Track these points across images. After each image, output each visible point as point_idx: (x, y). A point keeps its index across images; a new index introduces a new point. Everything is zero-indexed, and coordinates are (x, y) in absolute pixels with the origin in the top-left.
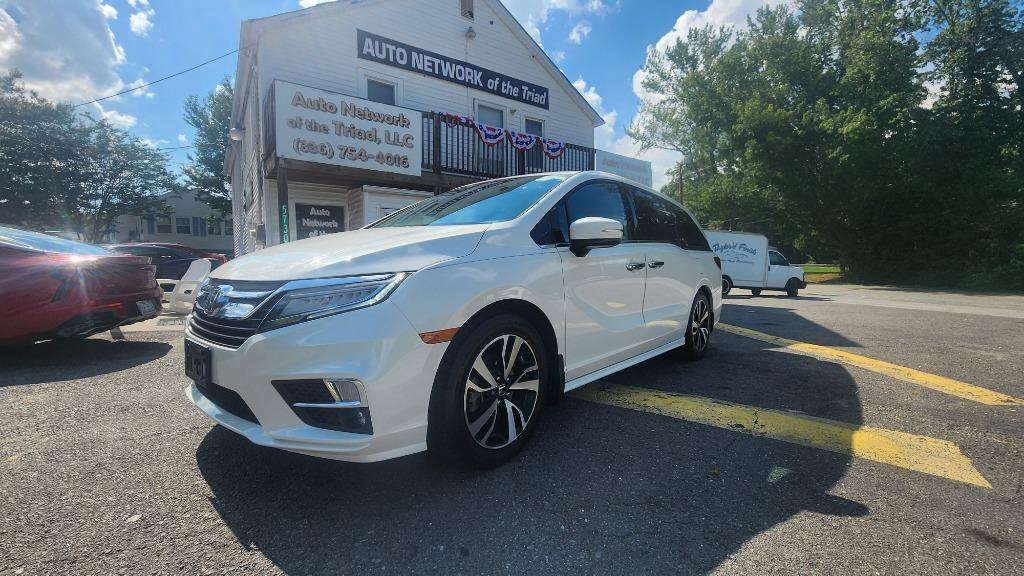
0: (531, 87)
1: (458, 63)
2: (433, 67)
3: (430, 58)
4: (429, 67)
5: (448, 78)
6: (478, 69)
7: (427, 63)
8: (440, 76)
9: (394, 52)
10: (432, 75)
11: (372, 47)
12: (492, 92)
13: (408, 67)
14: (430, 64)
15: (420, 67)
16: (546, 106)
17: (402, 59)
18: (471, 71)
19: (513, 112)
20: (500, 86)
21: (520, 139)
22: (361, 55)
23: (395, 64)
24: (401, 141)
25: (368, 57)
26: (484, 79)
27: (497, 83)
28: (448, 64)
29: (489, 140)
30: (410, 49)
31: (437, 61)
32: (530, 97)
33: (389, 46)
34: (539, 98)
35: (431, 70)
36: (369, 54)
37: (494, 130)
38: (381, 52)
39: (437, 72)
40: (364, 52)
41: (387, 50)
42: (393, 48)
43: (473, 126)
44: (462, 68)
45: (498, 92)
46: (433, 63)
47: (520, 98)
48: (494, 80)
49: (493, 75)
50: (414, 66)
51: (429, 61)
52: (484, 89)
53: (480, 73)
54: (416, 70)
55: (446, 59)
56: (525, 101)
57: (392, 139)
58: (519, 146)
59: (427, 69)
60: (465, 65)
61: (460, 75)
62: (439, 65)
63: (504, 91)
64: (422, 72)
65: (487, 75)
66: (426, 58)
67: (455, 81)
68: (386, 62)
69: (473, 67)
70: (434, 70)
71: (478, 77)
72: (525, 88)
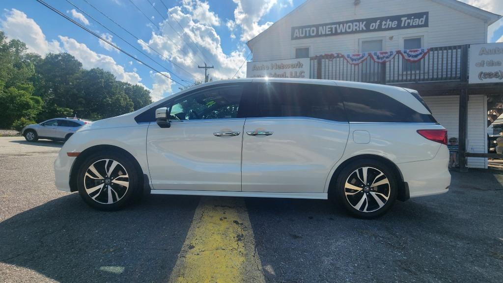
0: (409, 16)
1: (347, 22)
2: (331, 31)
3: (330, 26)
4: (329, 31)
5: (341, 33)
6: (362, 20)
7: (327, 30)
8: (336, 34)
9: (309, 31)
10: (332, 34)
11: (298, 33)
12: (375, 30)
13: (317, 35)
14: (330, 29)
15: (324, 33)
16: (426, 25)
17: (313, 32)
18: (357, 23)
19: (391, 38)
20: (380, 25)
21: (382, 56)
22: (293, 39)
23: (310, 37)
24: (298, 74)
25: (297, 38)
26: (367, 26)
27: (378, 23)
28: (341, 25)
29: (354, 62)
30: (317, 26)
31: (334, 26)
32: (409, 23)
33: (306, 29)
34: (417, 21)
35: (330, 33)
36: (297, 36)
37: (359, 55)
38: (302, 34)
39: (334, 32)
40: (295, 36)
41: (306, 31)
42: (309, 29)
43: (343, 56)
44: (350, 24)
45: (380, 29)
46: (332, 28)
47: (399, 27)
48: (376, 23)
49: (374, 20)
50: (320, 34)
51: (329, 28)
52: (368, 30)
53: (365, 22)
54: (322, 36)
55: (339, 23)
56: (404, 28)
57: (293, 75)
58: (380, 61)
59: (327, 33)
60: (352, 22)
61: (349, 28)
62: (336, 28)
63: (383, 27)
64: (326, 35)
65: (369, 22)
66: (328, 27)
67: (346, 33)
68: (306, 37)
69: (358, 21)
70: (332, 32)
71: (362, 26)
72: (403, 19)
